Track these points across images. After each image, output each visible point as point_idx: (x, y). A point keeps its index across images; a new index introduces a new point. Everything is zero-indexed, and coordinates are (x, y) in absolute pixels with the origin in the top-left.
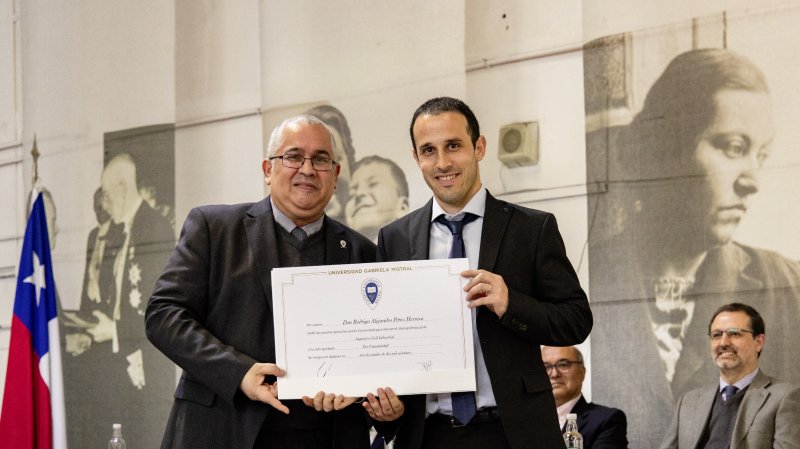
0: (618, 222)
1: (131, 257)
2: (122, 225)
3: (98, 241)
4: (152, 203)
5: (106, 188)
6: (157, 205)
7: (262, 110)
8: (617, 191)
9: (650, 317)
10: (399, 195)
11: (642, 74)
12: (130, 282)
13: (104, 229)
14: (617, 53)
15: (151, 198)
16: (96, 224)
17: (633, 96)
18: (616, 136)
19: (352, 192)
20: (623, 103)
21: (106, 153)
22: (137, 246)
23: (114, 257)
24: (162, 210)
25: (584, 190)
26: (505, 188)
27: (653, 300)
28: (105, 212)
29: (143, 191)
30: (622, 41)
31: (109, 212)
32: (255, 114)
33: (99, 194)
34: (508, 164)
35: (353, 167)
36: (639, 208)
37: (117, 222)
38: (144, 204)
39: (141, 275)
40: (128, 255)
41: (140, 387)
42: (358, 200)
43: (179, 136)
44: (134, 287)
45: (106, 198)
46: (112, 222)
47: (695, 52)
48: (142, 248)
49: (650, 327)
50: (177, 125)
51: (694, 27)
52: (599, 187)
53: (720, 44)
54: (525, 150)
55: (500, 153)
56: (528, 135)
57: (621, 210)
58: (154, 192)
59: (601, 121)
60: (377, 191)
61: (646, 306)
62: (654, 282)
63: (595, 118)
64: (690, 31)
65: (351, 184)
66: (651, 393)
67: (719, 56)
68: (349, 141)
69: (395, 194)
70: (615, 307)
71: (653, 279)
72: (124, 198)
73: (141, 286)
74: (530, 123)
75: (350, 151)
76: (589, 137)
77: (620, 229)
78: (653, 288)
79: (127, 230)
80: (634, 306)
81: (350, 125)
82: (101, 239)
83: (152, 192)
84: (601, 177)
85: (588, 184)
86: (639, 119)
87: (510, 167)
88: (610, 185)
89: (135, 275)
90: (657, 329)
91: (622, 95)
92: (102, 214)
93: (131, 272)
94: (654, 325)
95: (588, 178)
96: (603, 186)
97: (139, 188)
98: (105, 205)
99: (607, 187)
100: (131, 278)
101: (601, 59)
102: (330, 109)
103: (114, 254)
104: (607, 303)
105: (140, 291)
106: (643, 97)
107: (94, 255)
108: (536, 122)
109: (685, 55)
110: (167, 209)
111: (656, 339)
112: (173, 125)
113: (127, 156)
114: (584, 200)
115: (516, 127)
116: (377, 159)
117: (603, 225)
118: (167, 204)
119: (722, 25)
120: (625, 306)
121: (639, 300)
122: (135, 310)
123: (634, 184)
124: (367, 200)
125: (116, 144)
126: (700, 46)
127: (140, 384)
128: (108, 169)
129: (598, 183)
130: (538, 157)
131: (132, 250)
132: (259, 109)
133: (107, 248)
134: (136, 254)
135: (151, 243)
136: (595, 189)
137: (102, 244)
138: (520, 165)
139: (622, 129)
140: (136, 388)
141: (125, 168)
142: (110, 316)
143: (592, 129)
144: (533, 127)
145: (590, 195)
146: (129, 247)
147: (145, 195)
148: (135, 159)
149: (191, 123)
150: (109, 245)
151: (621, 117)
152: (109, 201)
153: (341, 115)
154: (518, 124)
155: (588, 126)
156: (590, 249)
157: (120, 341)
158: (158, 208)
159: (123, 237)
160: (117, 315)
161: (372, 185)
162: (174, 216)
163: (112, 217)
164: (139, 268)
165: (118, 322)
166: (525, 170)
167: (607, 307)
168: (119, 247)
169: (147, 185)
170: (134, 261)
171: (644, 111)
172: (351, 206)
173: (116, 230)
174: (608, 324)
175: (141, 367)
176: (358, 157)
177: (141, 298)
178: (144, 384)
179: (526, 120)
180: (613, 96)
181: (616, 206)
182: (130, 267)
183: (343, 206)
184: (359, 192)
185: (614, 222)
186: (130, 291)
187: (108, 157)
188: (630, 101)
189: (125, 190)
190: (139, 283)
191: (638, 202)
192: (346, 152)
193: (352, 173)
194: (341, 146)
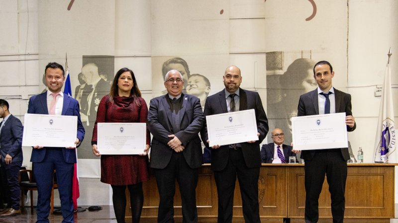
1: (96, 96)
2: (91, 86)
4: (106, 80)
5: (84, 73)
6: (108, 80)
9: (288, 123)
10: (206, 86)
11: (287, 62)
12: (94, 104)
13: (83, 86)
14: (280, 56)
15: (105, 78)
16: (79, 84)
19: (189, 83)
20: (281, 69)
22: (98, 92)
24: (109, 82)
27: (289, 119)
30: (281, 53)
31: (85, 81)
33: (81, 75)
35: (189, 76)
36: (286, 96)
37: (89, 84)
38: (102, 80)
40: (94, 95)
42: (191, 86)
44: (97, 105)
45: (84, 76)
46: (87, 84)
47: (302, 59)
50: (115, 56)
51: (302, 52)
53: (309, 58)
57: (280, 96)
59: (274, 73)
60: (198, 84)
61: (287, 120)
63: (271, 72)
64: (301, 53)
65: (188, 81)
67: (309, 61)
68: (188, 69)
69: (205, 86)
70: (278, 120)
71: (289, 114)
72: (92, 77)
75: (188, 72)
77: (280, 100)
79: (94, 87)
80: (283, 120)
81: (188, 63)
82: (81, 89)
83: (106, 76)
86: (285, 73)
89: (97, 101)
91: (281, 67)
92: (82, 82)
93: (95, 101)
94: (289, 125)
95: (267, 87)
97: (99, 74)
98: (83, 79)
100: (95, 102)
101: (274, 57)
102: (181, 59)
106: (287, 68)
107: (79, 94)
109: (299, 59)
110: (111, 82)
111: (290, 129)
113: (94, 64)
116: (198, 75)
119: (310, 53)
121: (285, 119)
124: (195, 86)
126: (304, 58)
128: (85, 67)
131: (96, 94)
133: (83, 92)
134: (98, 95)
135: (104, 92)
137: (82, 91)
139: (281, 76)
141: (93, 68)
142: (86, 114)
143: (269, 75)
146: (95, 92)
147: (102, 77)
150: (85, 91)
151: (280, 72)
153: (184, 61)
157: (90, 122)
158: (108, 82)
159: (92, 89)
160: (88, 113)
161: (196, 82)
164: (99, 99)
165: (89, 116)
168: (89, 92)
169: (103, 74)
170: (97, 97)
172: (188, 87)
173: (88, 87)
176: (191, 74)
180: (278, 67)
182: (95, 99)
183: (185, 87)
184: (191, 84)
185: (278, 99)
186: (95, 107)
187: (84, 65)
188: (283, 68)
189: (93, 75)
192: (186, 72)
193: (189, 78)
194: (184, 70)
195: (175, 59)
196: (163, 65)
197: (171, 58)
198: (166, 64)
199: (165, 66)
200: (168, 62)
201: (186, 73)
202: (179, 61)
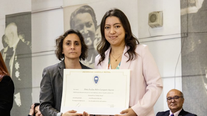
0: (192, 47)
2: (12, 48)
3: (4, 54)
4: (23, 40)
5: (7, 35)
6: (25, 41)
7: (62, 7)
8: (192, 36)
9: (203, 81)
12: (15, 68)
13: (6, 50)
15: (23, 38)
16: (3, 48)
17: (198, 2)
18: (192, 17)
19: (96, 36)
20: (194, 5)
21: (6, 22)
22: (18, 55)
23: (10, 59)
24: (27, 43)
25: (180, 36)
26: (150, 35)
27: (205, 75)
28: (6, 43)
29: (20, 36)
31: (8, 43)
32: (60, 8)
33: (4, 37)
34: (152, 27)
35: (96, 27)
36: (200, 43)
37: (11, 47)
38: (20, 40)
39: (19, 66)
40: (15, 58)
41: (19, 106)
42: (98, 39)
43: (33, 16)
44: (17, 70)
45: (6, 38)
46: (9, 47)
48: (20, 56)
49: (204, 85)
50: (32, 12)
52: (184, 35)
54: (158, 22)
55: (149, 23)
56: (159, 16)
57: (193, 43)
58: (24, 36)
61: (202, 77)
62: (205, 69)
63: (184, 10)
65: (96, 34)
66: (204, 108)
68: (95, 18)
70: (191, 78)
71: (205, 68)
72: (13, 38)
73: (19, 70)
74: (160, 12)
76: (182, 17)
77: (193, 50)
78: (205, 71)
79: (14, 50)
80: (198, 77)
81: (95, 12)
82: (5, 53)
83: (23, 36)
84: (186, 31)
85: (181, 34)
86: (200, 11)
87: (152, 28)
88: (189, 34)
89: (17, 66)
90: (206, 85)
91: (194, 2)
92: (5, 44)
93: (16, 65)
94: (205, 84)
95: (181, 32)
96: (186, 34)
97: (18, 35)
98: (6, 41)
99: (187, 34)
100: (16, 67)
102: (88, 7)
103: (9, 58)
104: (188, 76)
105: (19, 72)
106: (202, 3)
108: (162, 12)
110: (28, 42)
111: (206, 89)
112: (31, 12)
113: (14, 23)
114: (180, 39)
115: (155, 13)
117: (187, 48)
118: (29, 40)
120: (195, 77)
121: (200, 75)
122: (17, 78)
123: (198, 34)
125: (10, 19)
127: (19, 105)
128: (7, 28)
129: (184, 33)
130: (162, 24)
131: (16, 57)
132: (61, 7)
133: (7, 56)
134: (17, 58)
135: (23, 55)
136: (183, 35)
138: (156, 27)
139: (194, 14)
140: (18, 106)
141: (13, 28)
143: (183, 14)
144: (161, 13)
145: (182, 37)
146: (15, 56)
147: (21, 37)
148: (17, 24)
149: (37, 11)
150: (8, 55)
151: (194, 10)
152: (8, 39)
153: (92, 9)
154: (155, 12)
155: (181, 13)
156: (182, 57)
158: (25, 42)
159: (13, 52)
162: (31, 45)
163: (9, 45)
164: (19, 63)
166: (158, 28)
167: (188, 78)
168: (11, 56)
169: (21, 34)
170: (17, 61)
171: (202, 8)
172: (96, 42)
173: (10, 50)
174: (188, 84)
175: (20, 98)
177: (19, 74)
178: (21, 105)
179: (158, 11)
180: (191, 2)
181: (192, 42)
182: (15, 63)
183: (93, 41)
185: (191, 47)
186: (15, 72)
187: (7, 24)
188: (197, 4)
189: (13, 36)
190: (19, 69)
191: (200, 40)
192: (94, 22)
193: (96, 30)
194: (92, 20)
195: (83, 8)
196: (71, 17)
197: (78, 7)
198: (74, 15)
199: (73, 17)
200: (76, 13)
201: (93, 24)
202: (87, 9)
